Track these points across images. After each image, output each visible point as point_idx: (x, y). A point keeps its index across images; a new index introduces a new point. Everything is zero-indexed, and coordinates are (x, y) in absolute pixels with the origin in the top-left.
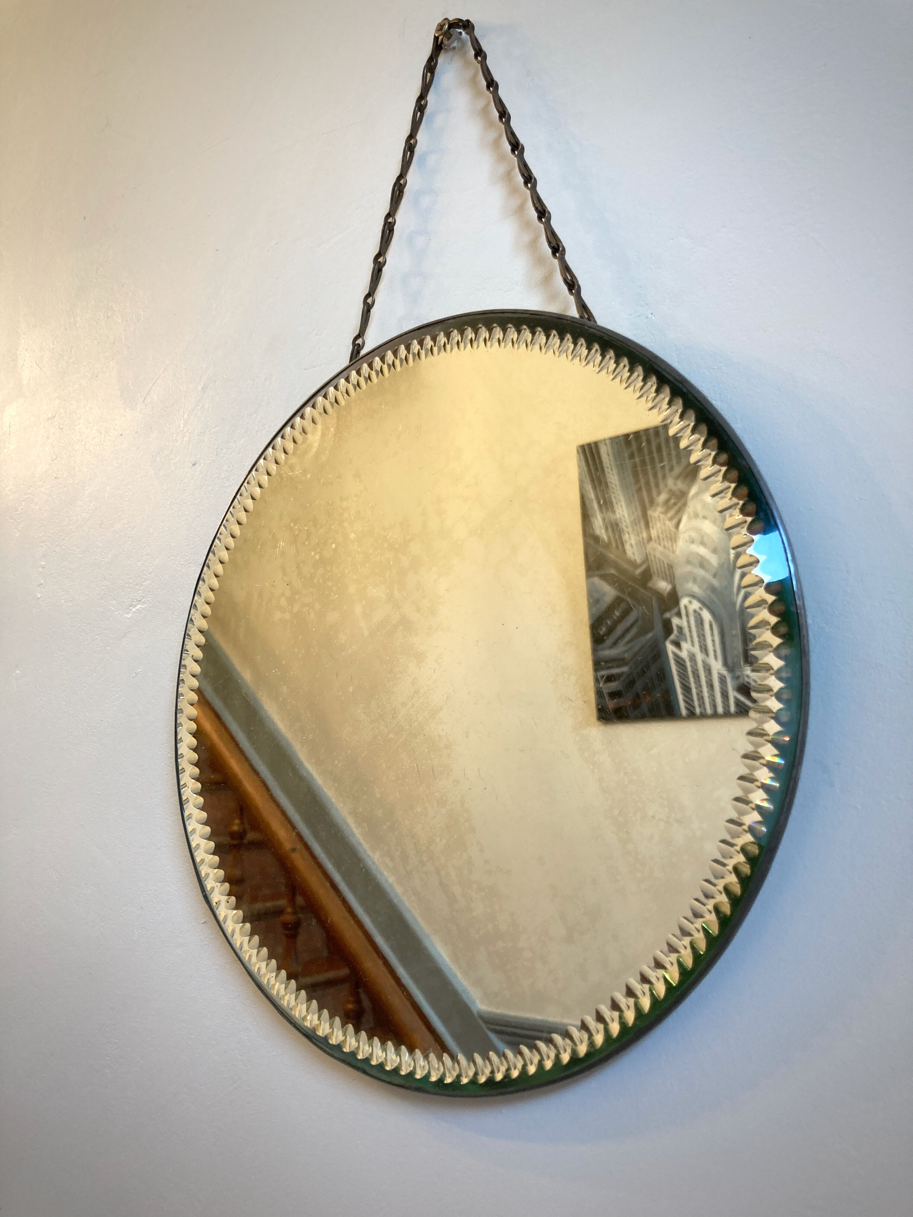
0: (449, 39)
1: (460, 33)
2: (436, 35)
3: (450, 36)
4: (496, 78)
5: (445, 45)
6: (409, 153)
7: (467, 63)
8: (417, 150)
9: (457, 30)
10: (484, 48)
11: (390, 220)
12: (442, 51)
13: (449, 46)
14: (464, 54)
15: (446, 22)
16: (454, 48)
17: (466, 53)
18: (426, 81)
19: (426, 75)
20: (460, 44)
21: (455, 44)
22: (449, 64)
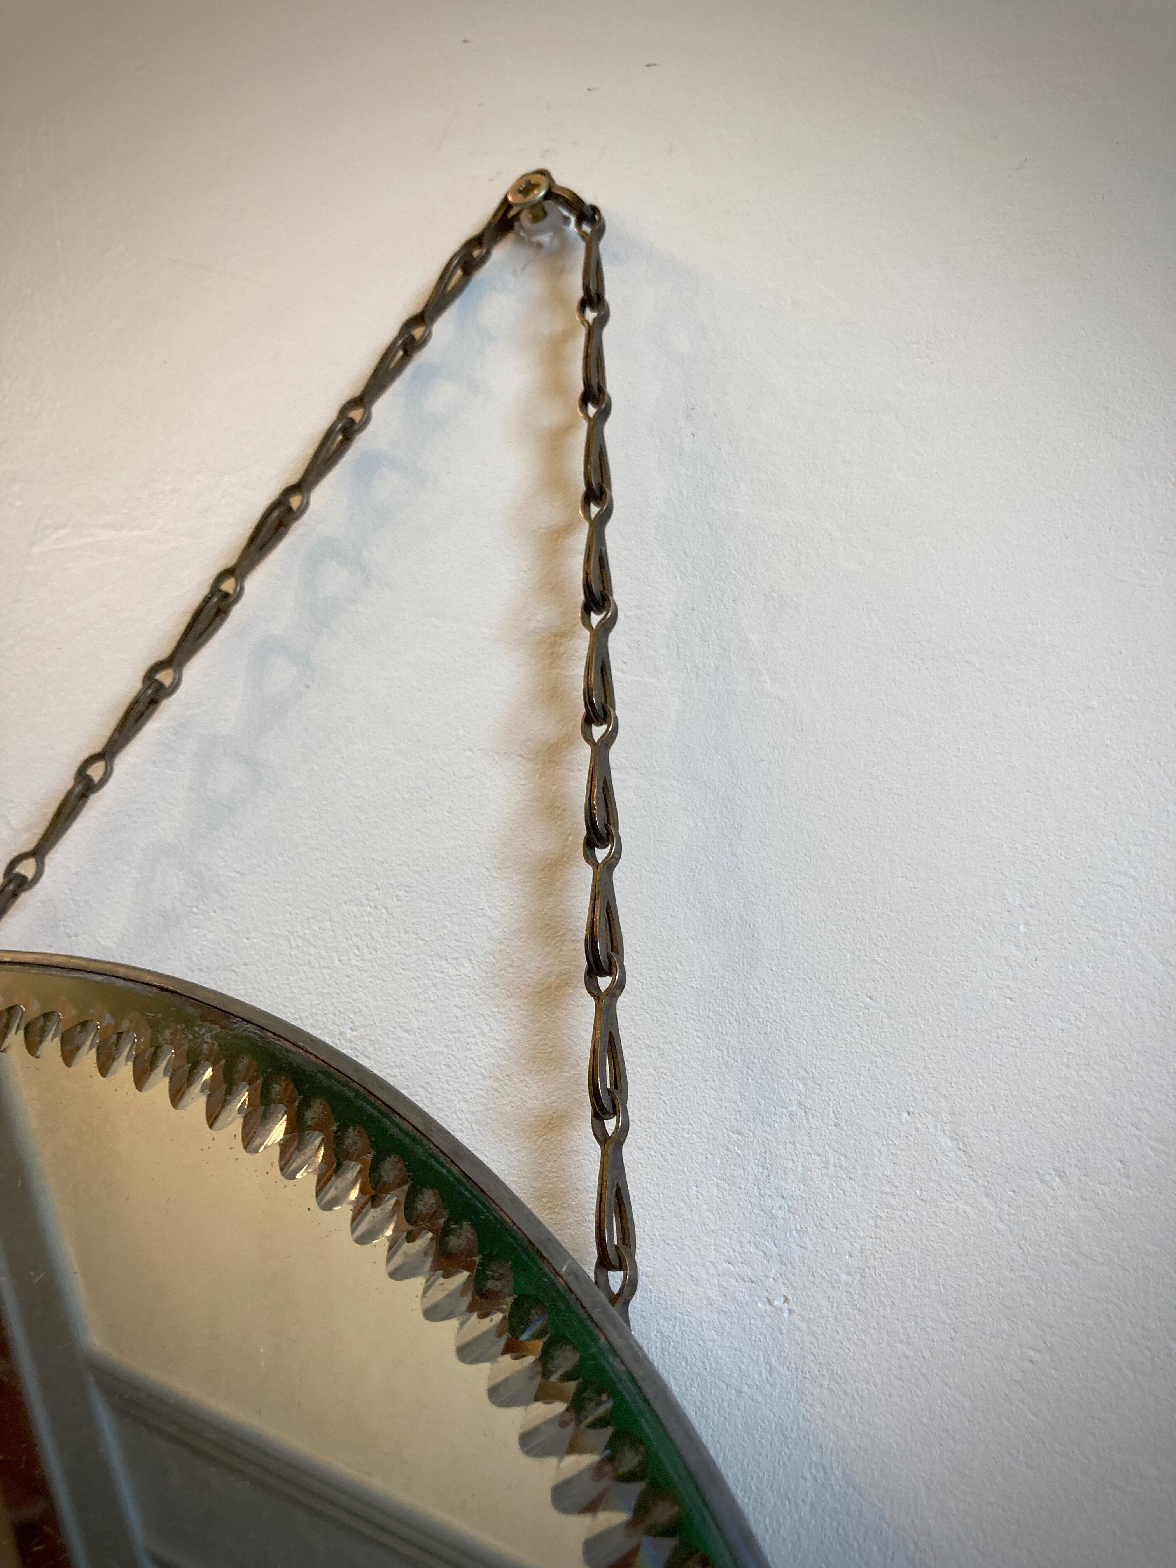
0: (536, 219)
1: (566, 220)
2: (510, 198)
3: (541, 214)
4: (612, 387)
5: (522, 227)
6: (340, 437)
7: (556, 296)
8: (362, 442)
9: (560, 208)
10: (610, 295)
11: (228, 586)
12: (511, 236)
13: (530, 233)
14: (557, 272)
15: (544, 181)
16: (539, 246)
17: (562, 272)
18: (447, 284)
19: (454, 270)
20: (556, 243)
21: (545, 238)
22: (515, 273)
